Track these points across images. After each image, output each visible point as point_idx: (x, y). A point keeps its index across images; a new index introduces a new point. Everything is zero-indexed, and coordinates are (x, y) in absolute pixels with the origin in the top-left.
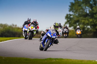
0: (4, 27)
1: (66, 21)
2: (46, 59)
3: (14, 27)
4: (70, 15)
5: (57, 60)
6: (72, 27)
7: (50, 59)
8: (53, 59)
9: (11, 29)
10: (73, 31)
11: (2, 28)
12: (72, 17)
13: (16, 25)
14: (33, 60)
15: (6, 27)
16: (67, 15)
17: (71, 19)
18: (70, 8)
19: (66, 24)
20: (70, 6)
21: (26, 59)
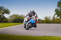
0: (16, 17)
1: (55, 13)
2: (43, 37)
3: (23, 16)
4: (58, 9)
5: (50, 37)
6: (59, 17)
7: (45, 37)
8: (47, 37)
9: (21, 18)
10: (59, 19)
11: (15, 17)
12: (59, 10)
13: (24, 15)
14: (35, 37)
15: (17, 17)
16: (56, 9)
17: (58, 11)
18: (58, 5)
19: (55, 15)
20: (58, 4)
21: (30, 37)
